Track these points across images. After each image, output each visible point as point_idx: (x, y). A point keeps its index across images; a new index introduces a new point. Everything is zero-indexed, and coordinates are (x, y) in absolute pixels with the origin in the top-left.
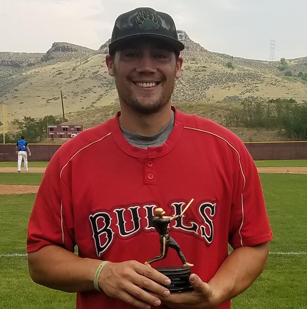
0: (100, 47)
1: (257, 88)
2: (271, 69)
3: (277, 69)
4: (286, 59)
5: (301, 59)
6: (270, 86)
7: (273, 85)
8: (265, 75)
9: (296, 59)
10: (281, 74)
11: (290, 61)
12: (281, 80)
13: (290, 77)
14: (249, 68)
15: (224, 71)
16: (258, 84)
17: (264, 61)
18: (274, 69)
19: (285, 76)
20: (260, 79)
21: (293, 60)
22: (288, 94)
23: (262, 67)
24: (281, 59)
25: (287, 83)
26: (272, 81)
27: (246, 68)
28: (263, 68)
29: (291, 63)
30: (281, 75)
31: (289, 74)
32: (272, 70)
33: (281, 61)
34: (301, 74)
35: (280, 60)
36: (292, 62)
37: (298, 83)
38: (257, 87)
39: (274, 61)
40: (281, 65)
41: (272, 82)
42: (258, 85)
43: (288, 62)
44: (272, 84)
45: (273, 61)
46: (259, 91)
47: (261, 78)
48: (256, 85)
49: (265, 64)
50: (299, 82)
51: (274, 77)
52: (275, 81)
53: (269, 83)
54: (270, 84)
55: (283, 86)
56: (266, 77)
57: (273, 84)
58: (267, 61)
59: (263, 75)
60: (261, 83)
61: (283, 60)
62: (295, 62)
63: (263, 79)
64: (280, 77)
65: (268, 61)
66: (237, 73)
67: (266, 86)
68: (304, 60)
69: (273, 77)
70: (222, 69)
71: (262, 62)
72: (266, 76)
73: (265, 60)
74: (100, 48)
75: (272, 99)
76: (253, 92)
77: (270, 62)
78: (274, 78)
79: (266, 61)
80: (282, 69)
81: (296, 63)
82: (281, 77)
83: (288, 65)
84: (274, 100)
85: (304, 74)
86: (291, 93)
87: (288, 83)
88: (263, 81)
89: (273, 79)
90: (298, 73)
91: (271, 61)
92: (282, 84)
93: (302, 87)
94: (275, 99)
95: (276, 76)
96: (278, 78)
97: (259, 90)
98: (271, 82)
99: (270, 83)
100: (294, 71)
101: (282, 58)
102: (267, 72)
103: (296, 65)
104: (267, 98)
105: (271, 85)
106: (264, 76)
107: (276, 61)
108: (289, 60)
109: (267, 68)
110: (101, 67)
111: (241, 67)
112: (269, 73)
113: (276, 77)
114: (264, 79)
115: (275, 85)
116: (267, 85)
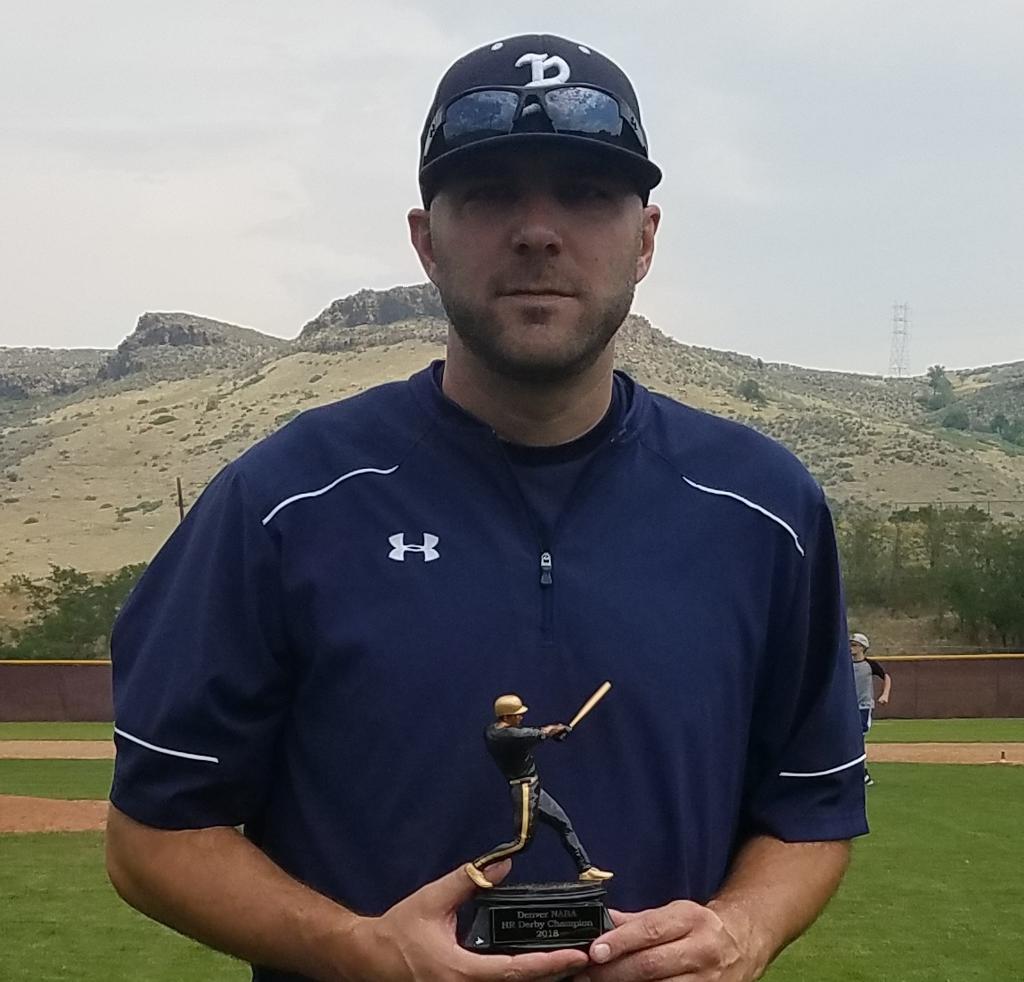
0: (302, 329)
1: (844, 470)
2: (895, 403)
3: (916, 404)
4: (946, 369)
5: (1000, 370)
6: (892, 462)
7: (904, 459)
8: (876, 425)
9: (985, 370)
10: (929, 422)
11: (963, 376)
12: (930, 442)
13: (963, 434)
14: (819, 402)
15: (731, 412)
16: (851, 454)
17: (870, 377)
18: (907, 404)
19: (944, 429)
20: (856, 439)
21: (974, 373)
22: (956, 489)
23: (865, 399)
24: (931, 369)
25: (953, 455)
26: (900, 445)
27: (807, 402)
28: (867, 402)
29: (965, 382)
30: (930, 425)
31: (956, 422)
32: (900, 409)
33: (930, 379)
34: (1000, 421)
35: (928, 375)
36: (969, 380)
37: (990, 451)
38: (847, 465)
39: (905, 376)
40: (931, 391)
41: (899, 449)
42: (850, 458)
43: (954, 381)
44: (899, 458)
45: (902, 376)
46: (853, 480)
47: (860, 437)
48: (845, 460)
49: (872, 388)
50: (995, 451)
51: (907, 431)
52: (909, 447)
53: (888, 452)
54: (891, 458)
55: (938, 464)
56: (879, 433)
57: (903, 455)
58: (881, 378)
59: (866, 424)
60: (862, 454)
61: (937, 374)
62: (980, 382)
63: (865, 440)
64: (927, 434)
65: (885, 376)
66: (777, 418)
67: (876, 462)
68: (1011, 372)
69: (902, 432)
70: (726, 404)
71: (863, 381)
72: (879, 427)
73: (873, 374)
74: (302, 333)
75: (905, 507)
76: (834, 483)
77: (891, 379)
78: (907, 434)
79: (876, 378)
80: (934, 405)
81: (984, 385)
82: (931, 432)
83: (958, 390)
84: (911, 510)
85: (1011, 423)
86: (965, 486)
87: (954, 451)
88: (869, 446)
89: (902, 441)
90: (991, 419)
91: (894, 376)
92: (933, 457)
93: (1004, 467)
94: (914, 508)
95: (911, 428)
96: (920, 436)
97: (855, 478)
98: (894, 451)
99: (892, 454)
100: (975, 411)
101: (933, 366)
102: (881, 416)
103: (982, 389)
104: (883, 505)
105: (897, 461)
106: (871, 430)
107: (912, 376)
108: (958, 373)
109: (881, 402)
110: (303, 396)
111: (789, 396)
112: (887, 418)
113: (912, 432)
114: (873, 437)
115: (909, 459)
116: (882, 459)
